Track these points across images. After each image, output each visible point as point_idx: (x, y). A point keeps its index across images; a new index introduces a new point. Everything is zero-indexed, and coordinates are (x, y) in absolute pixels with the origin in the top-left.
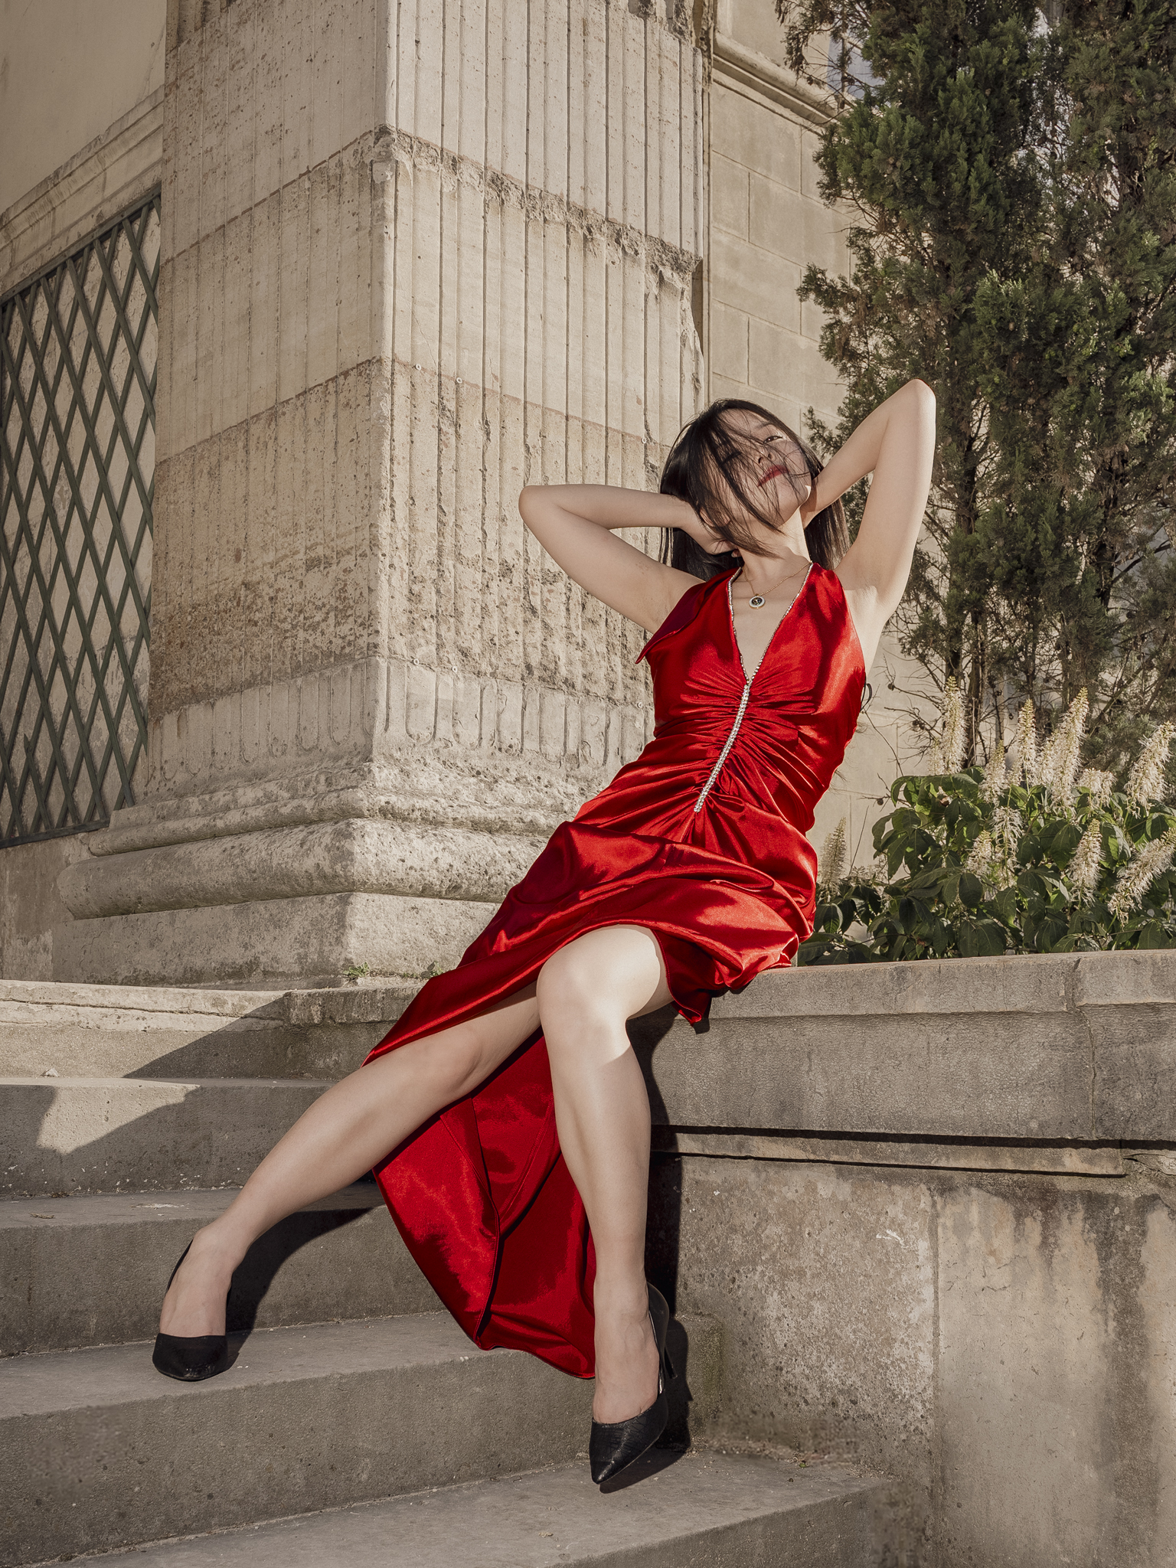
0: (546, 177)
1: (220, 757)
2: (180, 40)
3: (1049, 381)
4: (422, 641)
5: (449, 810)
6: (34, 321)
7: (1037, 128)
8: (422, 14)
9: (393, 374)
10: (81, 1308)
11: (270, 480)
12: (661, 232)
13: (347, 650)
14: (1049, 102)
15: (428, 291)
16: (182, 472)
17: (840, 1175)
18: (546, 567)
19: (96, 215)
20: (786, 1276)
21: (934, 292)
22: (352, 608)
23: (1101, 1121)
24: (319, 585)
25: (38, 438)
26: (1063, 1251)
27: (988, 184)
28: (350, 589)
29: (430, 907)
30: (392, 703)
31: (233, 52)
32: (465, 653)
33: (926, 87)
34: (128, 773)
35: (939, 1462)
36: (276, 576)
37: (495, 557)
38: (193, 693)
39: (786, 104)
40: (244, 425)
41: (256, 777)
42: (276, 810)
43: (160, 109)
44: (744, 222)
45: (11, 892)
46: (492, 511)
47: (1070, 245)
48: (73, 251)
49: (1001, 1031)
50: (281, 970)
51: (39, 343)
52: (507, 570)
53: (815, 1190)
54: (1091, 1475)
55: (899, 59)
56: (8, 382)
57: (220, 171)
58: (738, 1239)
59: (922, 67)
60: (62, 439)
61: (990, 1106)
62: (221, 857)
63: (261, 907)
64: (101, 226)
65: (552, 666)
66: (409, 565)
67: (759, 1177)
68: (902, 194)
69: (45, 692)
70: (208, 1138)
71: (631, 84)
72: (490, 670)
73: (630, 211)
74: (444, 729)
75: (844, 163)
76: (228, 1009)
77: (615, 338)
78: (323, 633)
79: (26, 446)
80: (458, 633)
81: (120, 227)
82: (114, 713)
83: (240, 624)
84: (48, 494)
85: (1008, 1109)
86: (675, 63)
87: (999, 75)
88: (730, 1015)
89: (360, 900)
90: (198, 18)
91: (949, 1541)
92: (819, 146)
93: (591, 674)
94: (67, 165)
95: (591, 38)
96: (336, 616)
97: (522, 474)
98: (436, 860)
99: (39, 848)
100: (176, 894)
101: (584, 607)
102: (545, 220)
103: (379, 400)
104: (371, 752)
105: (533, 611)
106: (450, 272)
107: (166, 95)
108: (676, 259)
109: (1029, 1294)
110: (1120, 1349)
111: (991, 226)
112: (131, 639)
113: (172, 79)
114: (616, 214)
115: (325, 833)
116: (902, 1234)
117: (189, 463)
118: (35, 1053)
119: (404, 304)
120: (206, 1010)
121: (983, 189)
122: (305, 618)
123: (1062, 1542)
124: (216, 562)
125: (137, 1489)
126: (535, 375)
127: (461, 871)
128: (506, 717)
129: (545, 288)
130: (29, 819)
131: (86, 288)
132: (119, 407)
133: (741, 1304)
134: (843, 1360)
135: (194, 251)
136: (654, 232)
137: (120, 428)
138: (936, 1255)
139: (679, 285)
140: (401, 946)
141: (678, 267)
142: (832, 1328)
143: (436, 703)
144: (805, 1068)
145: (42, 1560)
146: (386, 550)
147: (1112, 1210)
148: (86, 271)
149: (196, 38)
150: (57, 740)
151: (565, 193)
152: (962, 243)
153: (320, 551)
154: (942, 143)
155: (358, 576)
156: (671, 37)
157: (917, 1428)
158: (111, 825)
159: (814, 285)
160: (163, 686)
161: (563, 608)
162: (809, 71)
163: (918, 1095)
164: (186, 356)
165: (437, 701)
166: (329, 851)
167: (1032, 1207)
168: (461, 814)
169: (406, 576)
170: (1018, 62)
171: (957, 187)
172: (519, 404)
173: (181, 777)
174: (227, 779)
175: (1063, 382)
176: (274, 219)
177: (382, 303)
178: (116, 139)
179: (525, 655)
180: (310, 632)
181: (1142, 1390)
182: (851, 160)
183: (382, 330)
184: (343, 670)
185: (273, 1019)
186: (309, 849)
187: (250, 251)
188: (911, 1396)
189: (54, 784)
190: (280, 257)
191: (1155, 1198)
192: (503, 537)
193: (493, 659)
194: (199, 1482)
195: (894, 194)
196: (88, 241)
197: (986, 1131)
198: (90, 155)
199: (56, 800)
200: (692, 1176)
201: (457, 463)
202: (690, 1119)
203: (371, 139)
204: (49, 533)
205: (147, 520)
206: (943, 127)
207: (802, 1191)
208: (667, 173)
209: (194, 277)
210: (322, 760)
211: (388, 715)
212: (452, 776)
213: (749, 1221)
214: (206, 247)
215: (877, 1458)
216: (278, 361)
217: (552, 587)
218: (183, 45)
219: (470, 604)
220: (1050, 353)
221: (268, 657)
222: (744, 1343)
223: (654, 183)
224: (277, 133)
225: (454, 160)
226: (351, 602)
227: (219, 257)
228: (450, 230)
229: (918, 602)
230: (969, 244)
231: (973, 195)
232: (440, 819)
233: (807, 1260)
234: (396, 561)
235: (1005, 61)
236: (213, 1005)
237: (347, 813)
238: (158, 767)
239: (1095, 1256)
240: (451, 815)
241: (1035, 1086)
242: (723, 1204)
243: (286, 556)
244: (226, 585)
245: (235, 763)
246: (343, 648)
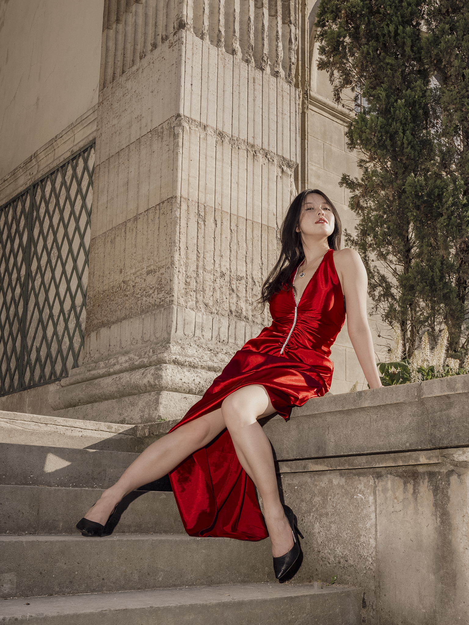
0: (239, 133)
1: (112, 347)
2: (104, 87)
3: (436, 215)
4: (190, 300)
5: (199, 362)
6: (46, 191)
7: (431, 122)
8: (193, 75)
9: (180, 202)
10: (57, 519)
11: (134, 243)
12: (283, 153)
13: (162, 303)
14: (435, 112)
15: (194, 172)
16: (101, 242)
17: (341, 475)
18: (238, 274)
19: (71, 151)
20: (321, 516)
21: (391, 182)
22: (164, 287)
23: (431, 441)
24: (151, 280)
25: (45, 234)
26: (421, 494)
27: (411, 142)
28: (163, 281)
29: (191, 398)
30: (178, 323)
31: (124, 90)
32: (206, 305)
33: (386, 107)
34: (76, 357)
35: (378, 580)
36: (135, 278)
37: (218, 270)
38: (103, 323)
39: (338, 118)
40: (125, 223)
41: (126, 353)
42: (133, 363)
43: (96, 112)
44: (322, 162)
45: (29, 407)
46: (217, 253)
47: (445, 165)
48: (61, 165)
49: (396, 412)
50: (134, 422)
51: (47, 199)
52: (223, 275)
53: (332, 482)
54: (432, 577)
55: (376, 97)
56: (35, 214)
57: (118, 133)
58: (304, 504)
59: (385, 99)
60: (55, 234)
61: (392, 439)
62: (112, 382)
63: (126, 399)
64: (72, 155)
65: (240, 311)
66: (186, 271)
67: (311, 479)
68: (378, 146)
69: (45, 329)
70: (105, 470)
71: (271, 101)
72: (216, 312)
73: (271, 146)
74: (198, 332)
75: (355, 135)
76: (113, 430)
77: (265, 191)
78: (152, 298)
79: (41, 237)
80: (204, 297)
81: (80, 155)
82: (71, 335)
83: (121, 297)
84: (49, 254)
85: (398, 440)
86: (288, 93)
87: (415, 102)
88: (299, 415)
89: (164, 394)
90: (111, 79)
91: (382, 610)
92: (346, 130)
93: (255, 315)
94: (60, 134)
95: (256, 84)
96: (158, 291)
97: (229, 240)
98: (194, 380)
99: (40, 389)
100: (94, 397)
101: (252, 290)
102: (239, 148)
103: (175, 211)
104: (170, 340)
105: (233, 291)
106: (202, 166)
107: (99, 107)
108: (288, 163)
109: (409, 512)
110: (442, 528)
111: (412, 157)
112: (79, 307)
113: (101, 100)
114: (265, 147)
115: (152, 370)
116: (364, 495)
117: (103, 238)
118: (40, 442)
119: (185, 177)
120: (105, 430)
121: (409, 143)
122: (146, 293)
123: (422, 604)
124: (113, 274)
125: (76, 573)
126: (234, 204)
127: (203, 385)
128: (222, 329)
129: (238, 173)
130: (37, 378)
131: (66, 178)
132: (77, 221)
133: (305, 529)
134: (342, 545)
135: (107, 162)
136: (280, 153)
137: (77, 228)
138: (376, 501)
139: (289, 173)
140: (180, 412)
141: (289, 166)
142: (338, 534)
143: (195, 323)
144: (327, 433)
145: (41, 595)
146: (177, 266)
147: (438, 477)
148: (66, 172)
149: (111, 86)
150: (49, 347)
151: (246, 139)
152: (402, 164)
153: (152, 267)
154: (393, 127)
155: (166, 276)
156: (286, 84)
157: (369, 568)
158: (69, 376)
159: (346, 181)
160: (91, 322)
161: (244, 290)
162: (343, 102)
163: (367, 439)
164: (103, 199)
165: (195, 322)
166: (153, 376)
167: (409, 479)
168: (204, 364)
169: (184, 275)
170: (422, 97)
171: (399, 143)
172: (228, 214)
173: (97, 356)
174: (115, 355)
175: (442, 215)
176: (138, 148)
177: (177, 176)
178: (79, 123)
179: (230, 307)
180: (148, 297)
181: (450, 543)
182: (359, 134)
183: (177, 186)
184: (160, 311)
185: (130, 435)
186: (146, 375)
187: (128, 160)
188: (367, 556)
189: (47, 364)
190: (139, 162)
191: (453, 471)
192: (221, 263)
193: (217, 308)
194: (99, 573)
195: (375, 146)
196: (67, 160)
197: (391, 449)
198: (69, 129)
199: (48, 370)
200: (287, 482)
201: (204, 235)
202: (285, 456)
203: (174, 118)
204: (49, 269)
205: (87, 262)
206: (393, 121)
207: (327, 483)
208: (285, 132)
209: (107, 171)
210: (151, 345)
211: (177, 327)
212: (201, 350)
213: (308, 497)
214: (112, 160)
215: (355, 581)
216: (138, 199)
217: (240, 282)
218: (105, 89)
219: (208, 287)
220: (435, 204)
221: (131, 308)
222: (306, 544)
223: (280, 136)
224: (139, 118)
225: (205, 126)
226: (163, 285)
227: (117, 163)
228: (203, 151)
229: (388, 301)
230: (405, 164)
231: (405, 146)
232: (196, 366)
233: (330, 509)
234: (181, 270)
235: (416, 97)
236: (108, 428)
237: (160, 362)
238: (88, 352)
239: (432, 495)
240: (200, 364)
241: (408, 430)
242: (298, 492)
243: (139, 270)
244: (116, 282)
245: (118, 349)
246: (160, 302)
